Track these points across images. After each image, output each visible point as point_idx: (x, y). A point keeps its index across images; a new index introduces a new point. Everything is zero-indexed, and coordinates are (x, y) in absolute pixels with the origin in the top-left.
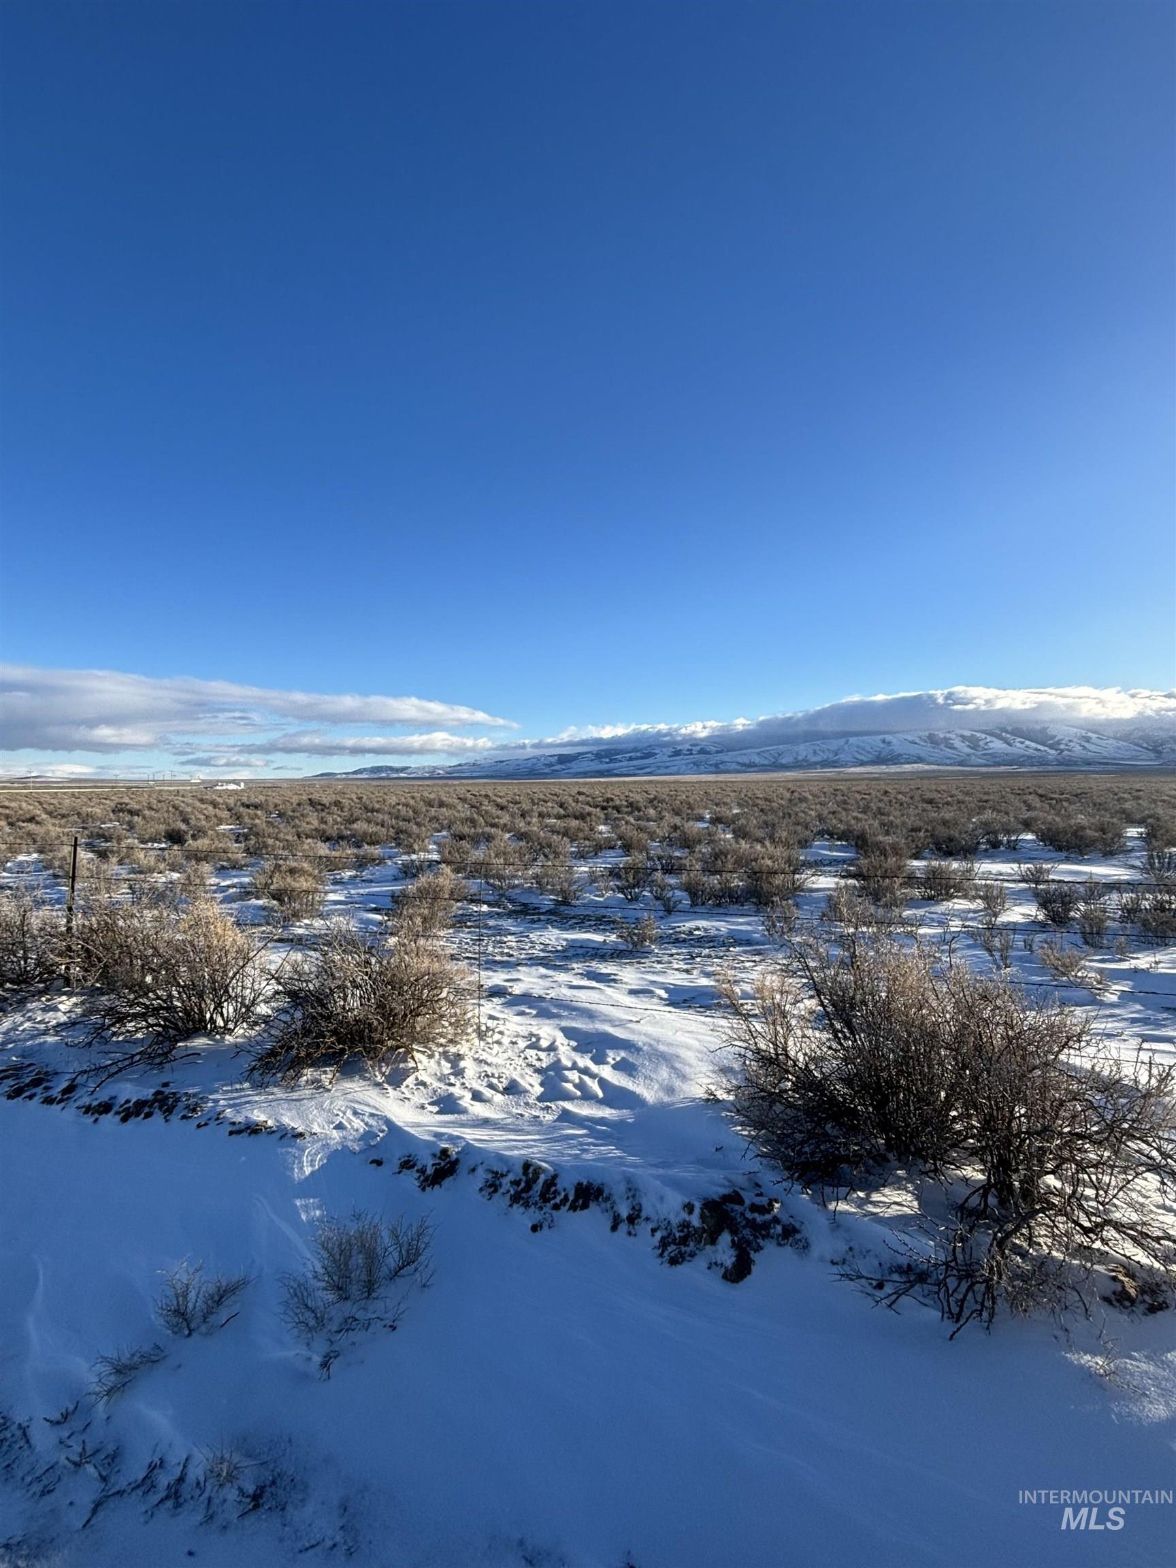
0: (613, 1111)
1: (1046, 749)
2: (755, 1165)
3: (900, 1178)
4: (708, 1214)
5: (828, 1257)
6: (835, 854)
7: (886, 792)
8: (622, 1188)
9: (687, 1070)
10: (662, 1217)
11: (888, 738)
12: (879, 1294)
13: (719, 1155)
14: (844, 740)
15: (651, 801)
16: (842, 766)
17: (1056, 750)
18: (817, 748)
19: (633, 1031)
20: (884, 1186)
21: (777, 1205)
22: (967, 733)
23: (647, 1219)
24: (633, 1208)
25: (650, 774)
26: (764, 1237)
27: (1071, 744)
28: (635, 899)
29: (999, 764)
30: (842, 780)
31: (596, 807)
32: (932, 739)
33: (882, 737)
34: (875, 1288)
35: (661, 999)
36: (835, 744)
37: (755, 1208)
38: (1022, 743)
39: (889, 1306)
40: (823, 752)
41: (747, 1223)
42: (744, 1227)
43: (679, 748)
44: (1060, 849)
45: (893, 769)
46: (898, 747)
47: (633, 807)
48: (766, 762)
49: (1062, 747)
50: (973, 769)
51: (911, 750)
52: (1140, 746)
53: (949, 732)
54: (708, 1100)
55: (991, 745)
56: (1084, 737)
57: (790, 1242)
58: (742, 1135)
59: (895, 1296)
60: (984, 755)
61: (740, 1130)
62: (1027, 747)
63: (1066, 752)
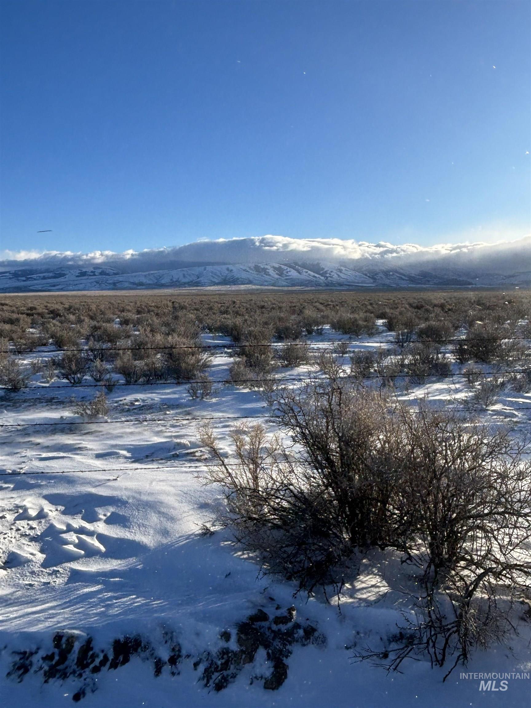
0: (119, 562)
1: (319, 276)
2: (265, 582)
3: (366, 566)
4: (242, 637)
5: (343, 645)
6: (216, 341)
7: (234, 302)
8: (158, 634)
9: (173, 512)
10: (202, 650)
11: (231, 267)
13: (230, 581)
14: (203, 268)
15: (69, 309)
16: (202, 286)
17: (325, 277)
18: (185, 273)
19: (114, 488)
20: (359, 575)
21: (294, 613)
22: (277, 266)
23: (188, 656)
24: (173, 650)
25: (62, 290)
26: (290, 643)
27: (332, 273)
28: (78, 383)
29: (293, 285)
32: (257, 269)
33: (227, 266)
34: (382, 659)
35: (126, 458)
36: (197, 270)
37: (278, 620)
38: (307, 272)
39: (396, 670)
40: (190, 275)
41: (275, 635)
42: (274, 639)
43: (84, 270)
44: (345, 333)
45: (234, 288)
46: (237, 275)
47: (55, 314)
48: (151, 282)
49: (328, 275)
50: (280, 288)
51: (244, 275)
52: (366, 275)
53: (266, 264)
54: (204, 534)
55: (290, 274)
56: (339, 269)
57: (311, 640)
58: (244, 559)
59: (398, 660)
60: (286, 279)
61: (241, 555)
62: (309, 275)
63: (330, 278)
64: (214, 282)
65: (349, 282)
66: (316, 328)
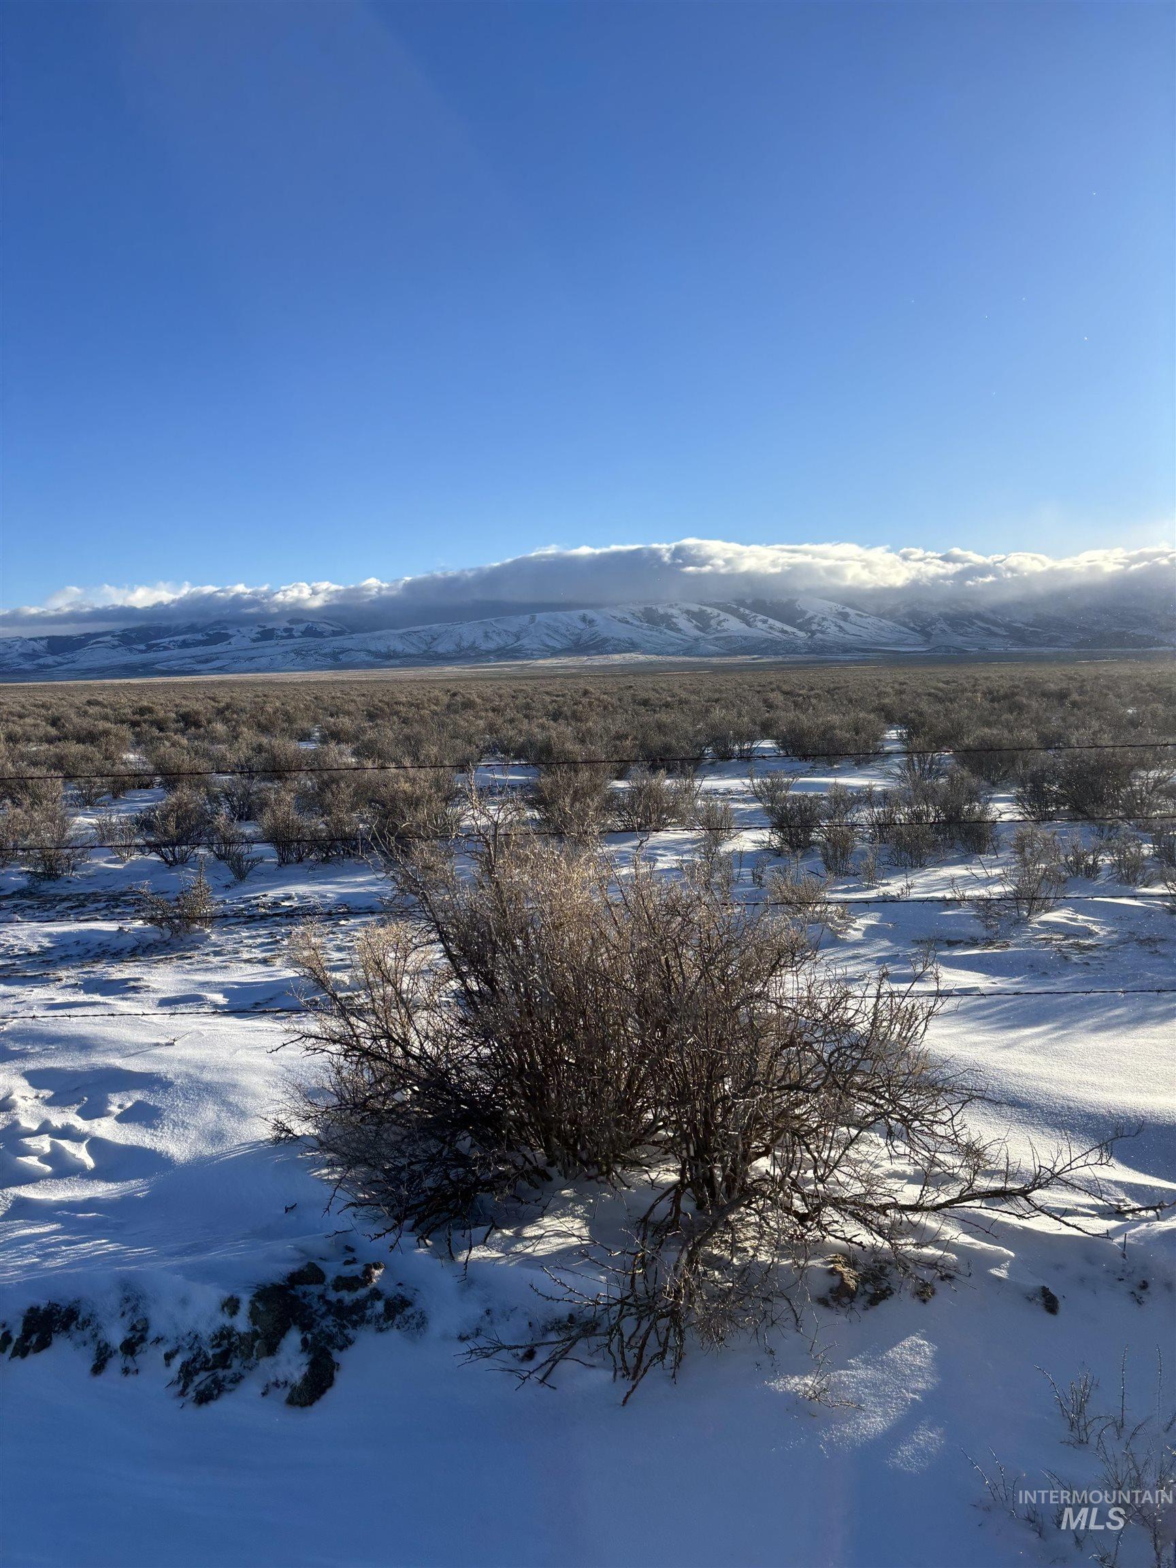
0: (111, 1186)
1: (794, 630)
2: (344, 1220)
3: (567, 1200)
4: (261, 1308)
5: (455, 1333)
6: (509, 777)
7: (586, 693)
8: (112, 1301)
9: (249, 1103)
10: (186, 1331)
11: (590, 614)
12: (531, 1365)
13: (292, 1217)
14: (528, 617)
15: (220, 712)
16: (526, 657)
17: (806, 631)
18: (490, 629)
19: (160, 1059)
20: (542, 1216)
21: (377, 1272)
22: (695, 608)
23: (158, 1340)
24: (133, 1328)
25: (221, 670)
26: (355, 1325)
27: (825, 623)
28: (181, 861)
29: (735, 653)
30: (525, 678)
31: (122, 722)
32: (650, 616)
33: (582, 612)
34: (522, 1360)
35: (216, 1006)
36: (516, 623)
37: (345, 1283)
39: (542, 1381)
40: (499, 634)
41: (329, 1310)
42: (323, 1316)
43: (269, 626)
44: (805, 757)
45: (598, 660)
46: (604, 629)
47: (188, 720)
48: (413, 651)
49: (814, 627)
50: (704, 660)
51: (622, 632)
52: (905, 625)
53: (671, 606)
54: (277, 1140)
55: (726, 625)
56: (840, 613)
57: (396, 1322)
58: (328, 1180)
59: (550, 1364)
60: (717, 639)
61: (326, 1175)
62: (771, 628)
63: (819, 635)
64: (554, 648)
65: (865, 643)
66: (737, 748)
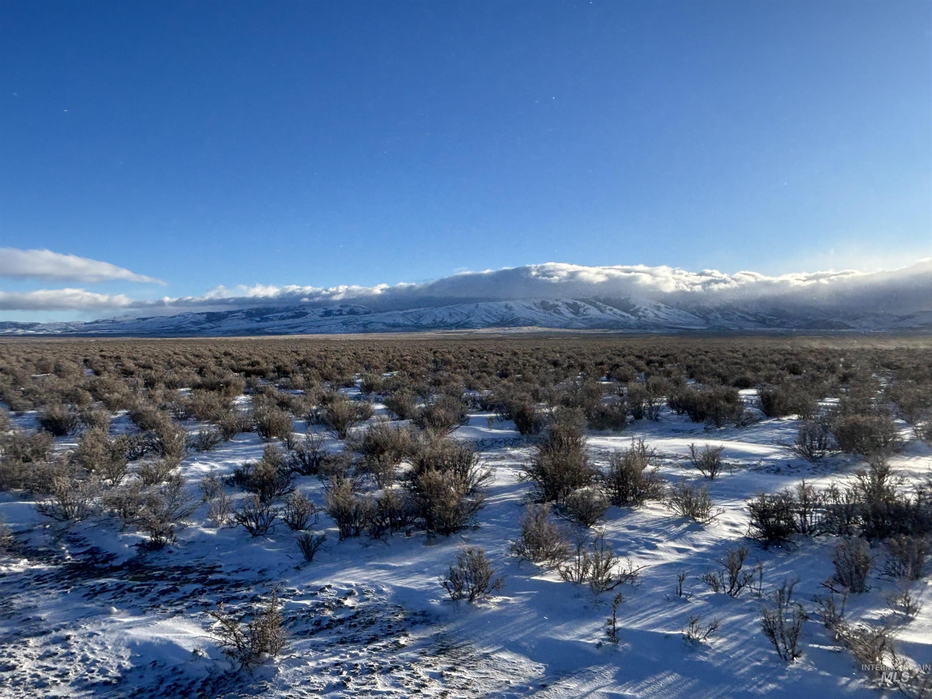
1: (629, 315)
11: (511, 304)
14: (475, 304)
16: (473, 327)
17: (636, 316)
18: (452, 312)
22: (571, 302)
27: (647, 312)
29: (593, 327)
30: (472, 339)
32: (545, 306)
33: (503, 303)
36: (467, 308)
40: (457, 314)
45: (514, 330)
46: (518, 313)
48: (409, 323)
49: (640, 314)
50: (576, 331)
51: (528, 314)
52: (693, 313)
53: (557, 300)
55: (588, 312)
56: (655, 306)
60: (584, 319)
62: (615, 314)
63: (643, 318)
64: (489, 323)
65: (670, 323)
